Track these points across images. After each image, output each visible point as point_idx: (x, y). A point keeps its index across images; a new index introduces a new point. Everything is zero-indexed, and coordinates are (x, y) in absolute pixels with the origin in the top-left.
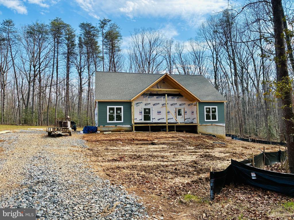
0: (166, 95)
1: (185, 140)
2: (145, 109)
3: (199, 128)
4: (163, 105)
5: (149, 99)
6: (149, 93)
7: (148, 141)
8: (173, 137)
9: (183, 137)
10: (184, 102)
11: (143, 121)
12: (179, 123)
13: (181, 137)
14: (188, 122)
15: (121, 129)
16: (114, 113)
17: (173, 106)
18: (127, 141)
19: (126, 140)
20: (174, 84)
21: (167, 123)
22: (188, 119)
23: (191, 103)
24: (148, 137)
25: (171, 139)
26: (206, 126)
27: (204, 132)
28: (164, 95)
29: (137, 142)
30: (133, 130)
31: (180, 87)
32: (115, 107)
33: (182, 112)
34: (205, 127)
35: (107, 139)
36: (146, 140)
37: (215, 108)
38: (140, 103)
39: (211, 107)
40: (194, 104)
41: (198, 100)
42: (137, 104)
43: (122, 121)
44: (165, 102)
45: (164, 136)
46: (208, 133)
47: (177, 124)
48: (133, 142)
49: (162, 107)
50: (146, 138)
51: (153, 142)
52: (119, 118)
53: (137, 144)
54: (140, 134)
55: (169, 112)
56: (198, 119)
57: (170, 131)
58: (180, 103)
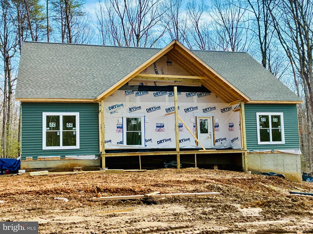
0: (176, 88)
1: (225, 188)
2: (129, 120)
3: (246, 159)
4: (168, 110)
5: (138, 98)
6: (138, 84)
7: (136, 193)
8: (195, 182)
9: (218, 180)
10: (212, 105)
11: (125, 146)
12: (205, 150)
13: (214, 181)
14: (223, 148)
15: (75, 165)
16: (58, 127)
17: (190, 113)
18: (82, 194)
19: (79, 191)
20: (192, 64)
21: (178, 150)
22: (222, 140)
23: (228, 105)
24: (136, 181)
25: (191, 187)
26: (262, 156)
27: (256, 168)
28: (170, 89)
29: (107, 197)
30: (101, 166)
31: (204, 71)
32: (61, 114)
33: (209, 126)
34: (259, 158)
35: (33, 189)
36: (131, 190)
37: (278, 117)
38: (118, 106)
39: (270, 114)
40: (233, 109)
41: (244, 100)
42: (112, 108)
43: (78, 146)
44: (171, 105)
45: (173, 179)
46: (265, 170)
47: (200, 152)
48: (97, 196)
49: (166, 115)
50: (130, 185)
51: (149, 195)
52: (69, 139)
53: (106, 204)
54: (116, 175)
55: (181, 126)
56: (245, 139)
57: (184, 166)
58: (205, 105)
